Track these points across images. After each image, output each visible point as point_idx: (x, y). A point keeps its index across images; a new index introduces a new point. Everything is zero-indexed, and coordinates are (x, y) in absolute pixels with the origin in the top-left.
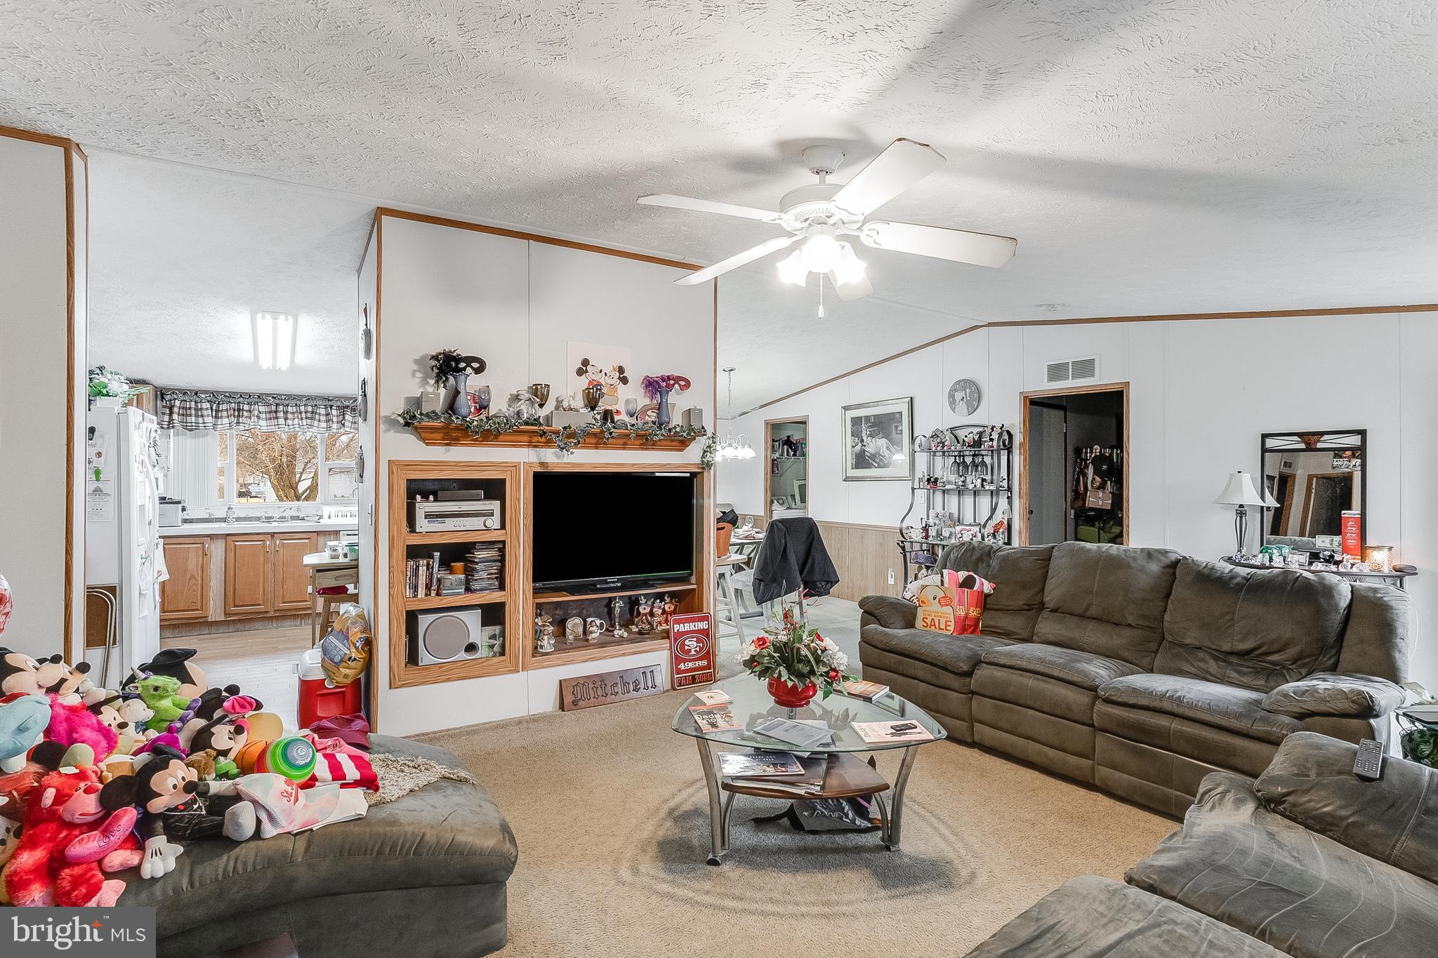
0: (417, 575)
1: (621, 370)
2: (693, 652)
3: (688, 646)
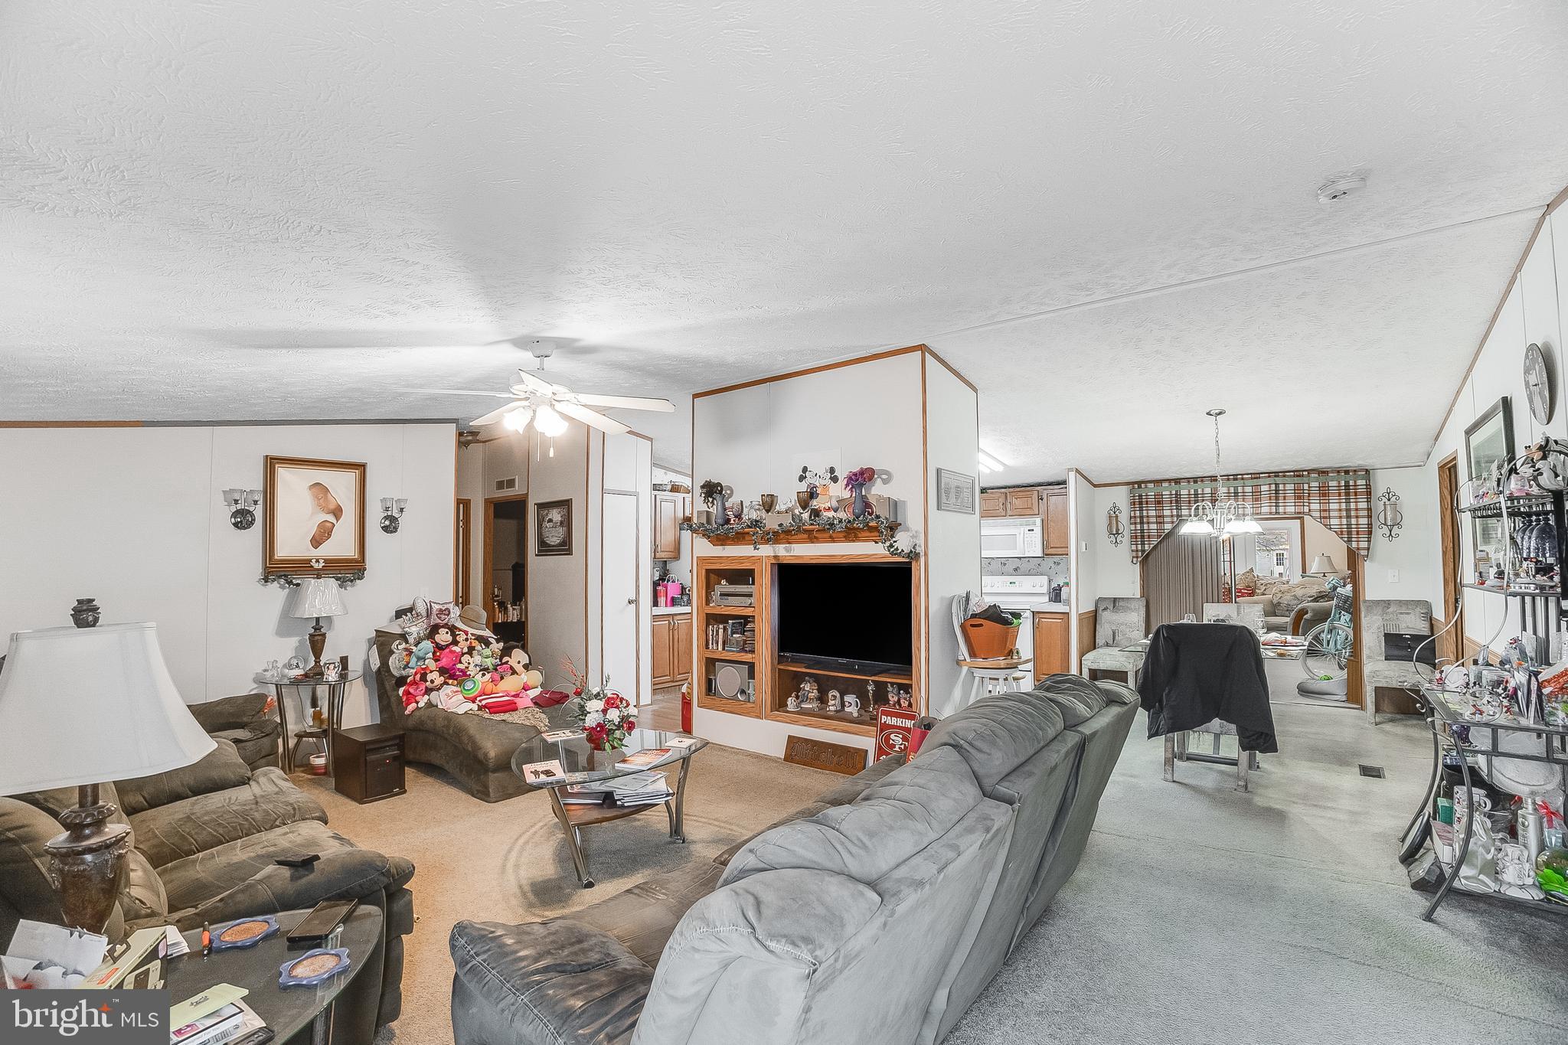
0: (717, 634)
1: (832, 470)
2: (897, 749)
3: (893, 740)
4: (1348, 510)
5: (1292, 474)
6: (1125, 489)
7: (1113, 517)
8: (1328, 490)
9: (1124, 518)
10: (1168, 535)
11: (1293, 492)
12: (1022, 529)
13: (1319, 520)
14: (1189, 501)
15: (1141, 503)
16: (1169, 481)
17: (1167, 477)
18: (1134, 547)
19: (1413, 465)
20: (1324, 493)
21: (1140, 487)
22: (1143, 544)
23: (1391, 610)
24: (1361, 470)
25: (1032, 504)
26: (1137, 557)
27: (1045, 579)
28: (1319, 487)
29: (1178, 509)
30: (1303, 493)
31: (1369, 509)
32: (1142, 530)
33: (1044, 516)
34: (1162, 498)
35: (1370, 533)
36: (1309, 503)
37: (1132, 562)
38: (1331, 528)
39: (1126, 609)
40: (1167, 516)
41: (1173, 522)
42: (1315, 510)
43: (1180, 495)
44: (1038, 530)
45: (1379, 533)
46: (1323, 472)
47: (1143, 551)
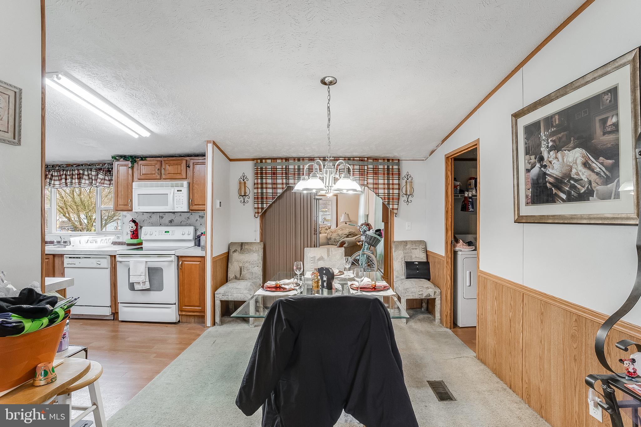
4: (388, 184)
5: (358, 159)
6: (250, 164)
7: (242, 183)
8: (378, 171)
9: (250, 184)
10: (280, 197)
11: (358, 170)
12: (173, 189)
13: (372, 190)
14: (294, 173)
15: (262, 173)
16: (282, 159)
17: (281, 155)
18: (256, 206)
19: (420, 159)
20: (376, 172)
21: (261, 162)
22: (262, 203)
23: (408, 247)
24: (396, 160)
25: (181, 170)
26: (258, 213)
27: (191, 229)
28: (373, 168)
29: (287, 178)
30: (364, 172)
31: (399, 184)
32: (262, 193)
33: (190, 180)
34: (276, 171)
35: (399, 199)
36: (367, 179)
37: (255, 216)
38: (379, 196)
39: (249, 251)
40: (279, 184)
41: (283, 188)
42: (371, 184)
43: (288, 169)
44: (185, 190)
45: (403, 199)
46: (376, 159)
47: (262, 208)
